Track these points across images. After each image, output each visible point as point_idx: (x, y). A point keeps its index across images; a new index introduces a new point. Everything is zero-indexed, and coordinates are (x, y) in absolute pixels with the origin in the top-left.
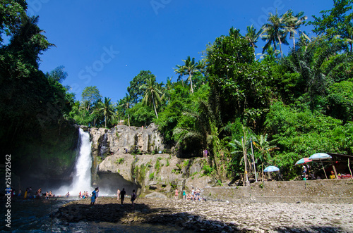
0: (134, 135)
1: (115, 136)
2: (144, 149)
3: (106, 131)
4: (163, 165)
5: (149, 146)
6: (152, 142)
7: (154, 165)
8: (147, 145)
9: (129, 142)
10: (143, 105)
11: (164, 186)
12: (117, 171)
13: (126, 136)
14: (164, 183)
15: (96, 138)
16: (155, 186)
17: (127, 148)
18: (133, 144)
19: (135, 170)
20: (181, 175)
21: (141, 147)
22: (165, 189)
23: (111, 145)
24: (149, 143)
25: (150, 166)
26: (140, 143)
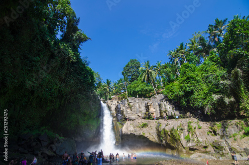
0: (144, 104)
1: (127, 105)
2: (156, 115)
3: (118, 102)
4: (195, 128)
5: (160, 113)
6: (163, 109)
7: (186, 128)
8: (159, 112)
9: (141, 110)
10: (143, 82)
11: (205, 147)
12: (142, 134)
13: (137, 105)
14: (204, 145)
15: (113, 108)
16: (195, 147)
17: (140, 114)
18: (144, 111)
19: (162, 133)
20: (218, 137)
21: (152, 113)
22: (208, 150)
23: (124, 113)
24: (160, 110)
25: (182, 129)
26: (152, 110)
